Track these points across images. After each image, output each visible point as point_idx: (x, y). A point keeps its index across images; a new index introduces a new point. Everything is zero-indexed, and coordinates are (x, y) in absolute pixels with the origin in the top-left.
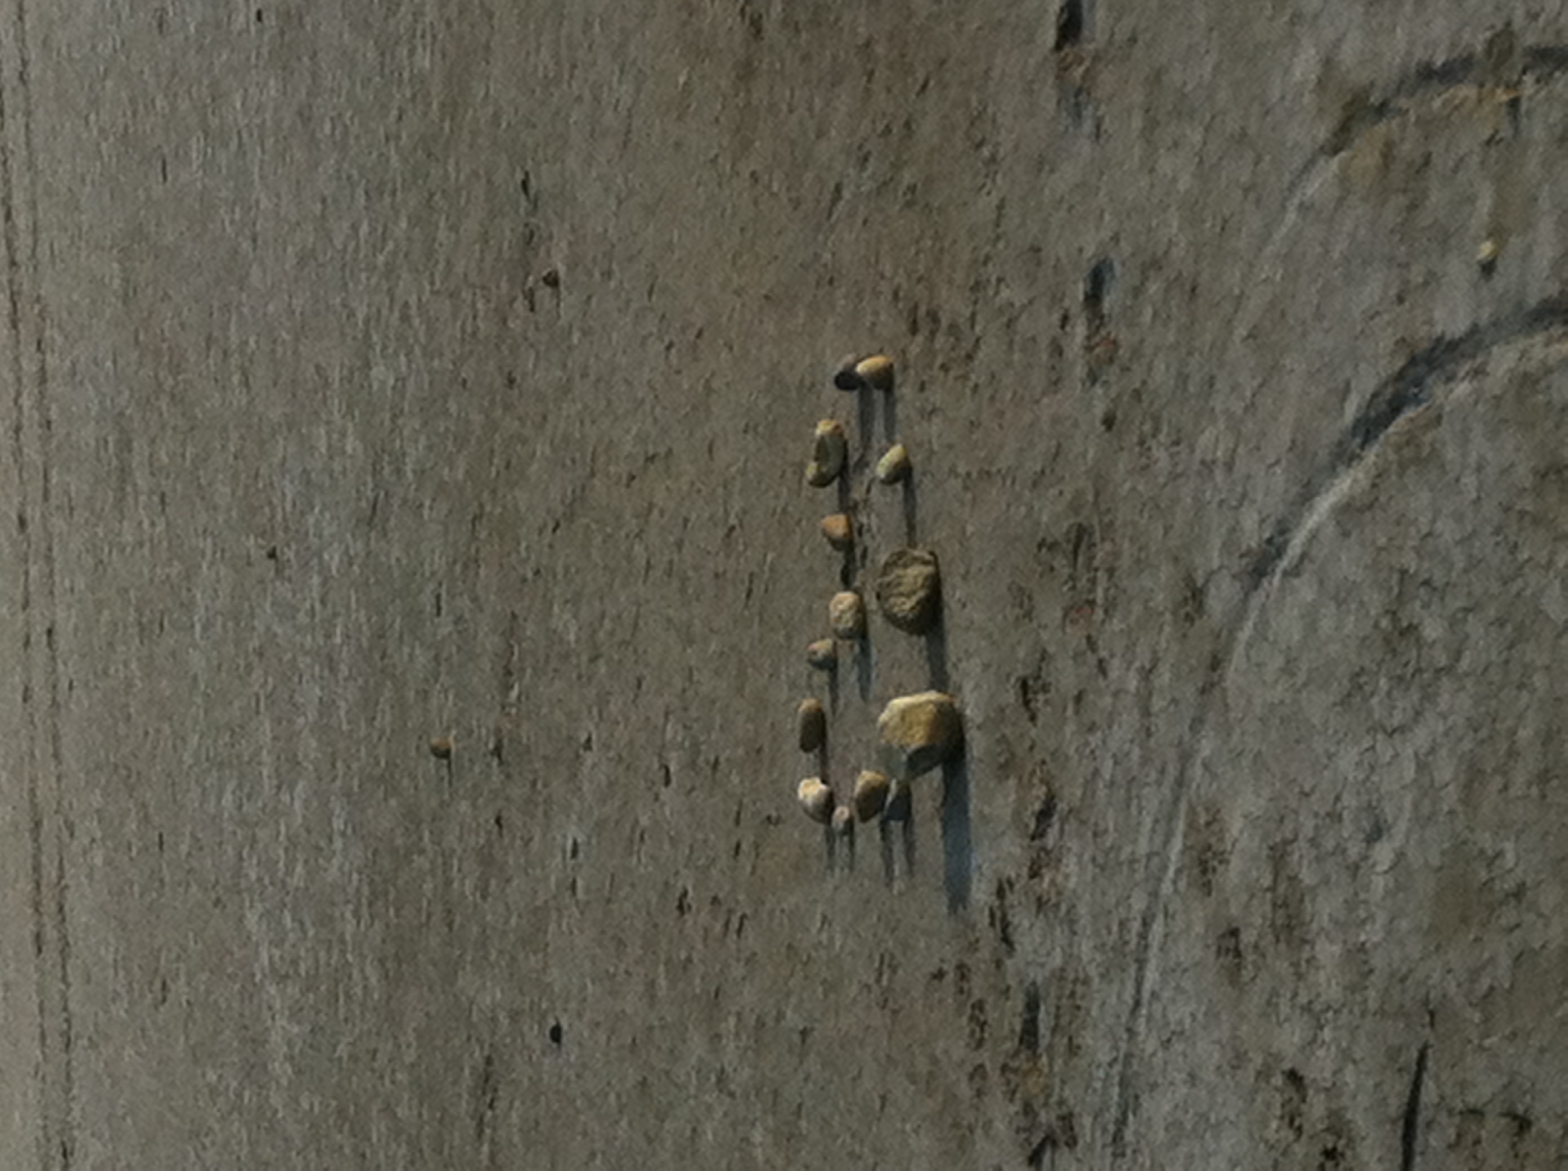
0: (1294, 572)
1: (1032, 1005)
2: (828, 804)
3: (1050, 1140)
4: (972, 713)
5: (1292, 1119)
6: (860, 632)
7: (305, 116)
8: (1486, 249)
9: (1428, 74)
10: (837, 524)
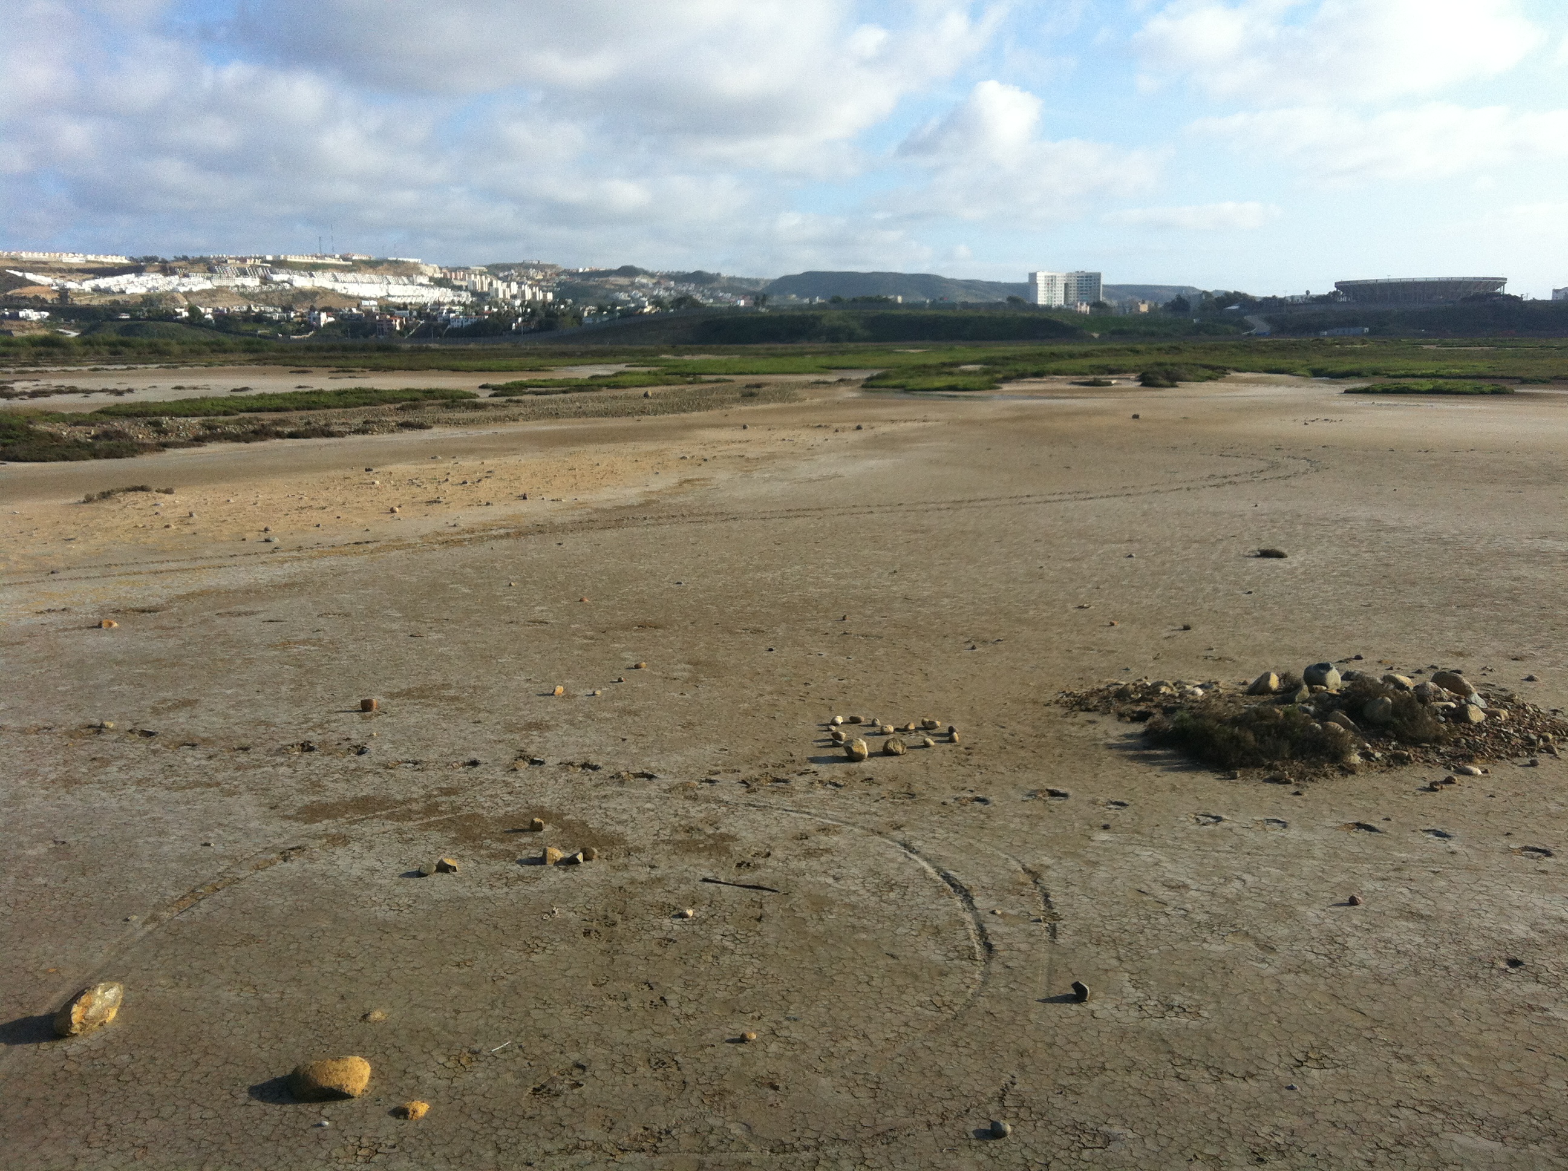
0: (906, 856)
1: (785, 781)
2: (836, 724)
3: (748, 786)
4: (863, 765)
5: (757, 854)
6: (883, 733)
7: (1015, 580)
8: (999, 912)
9: (1047, 896)
10: (912, 727)
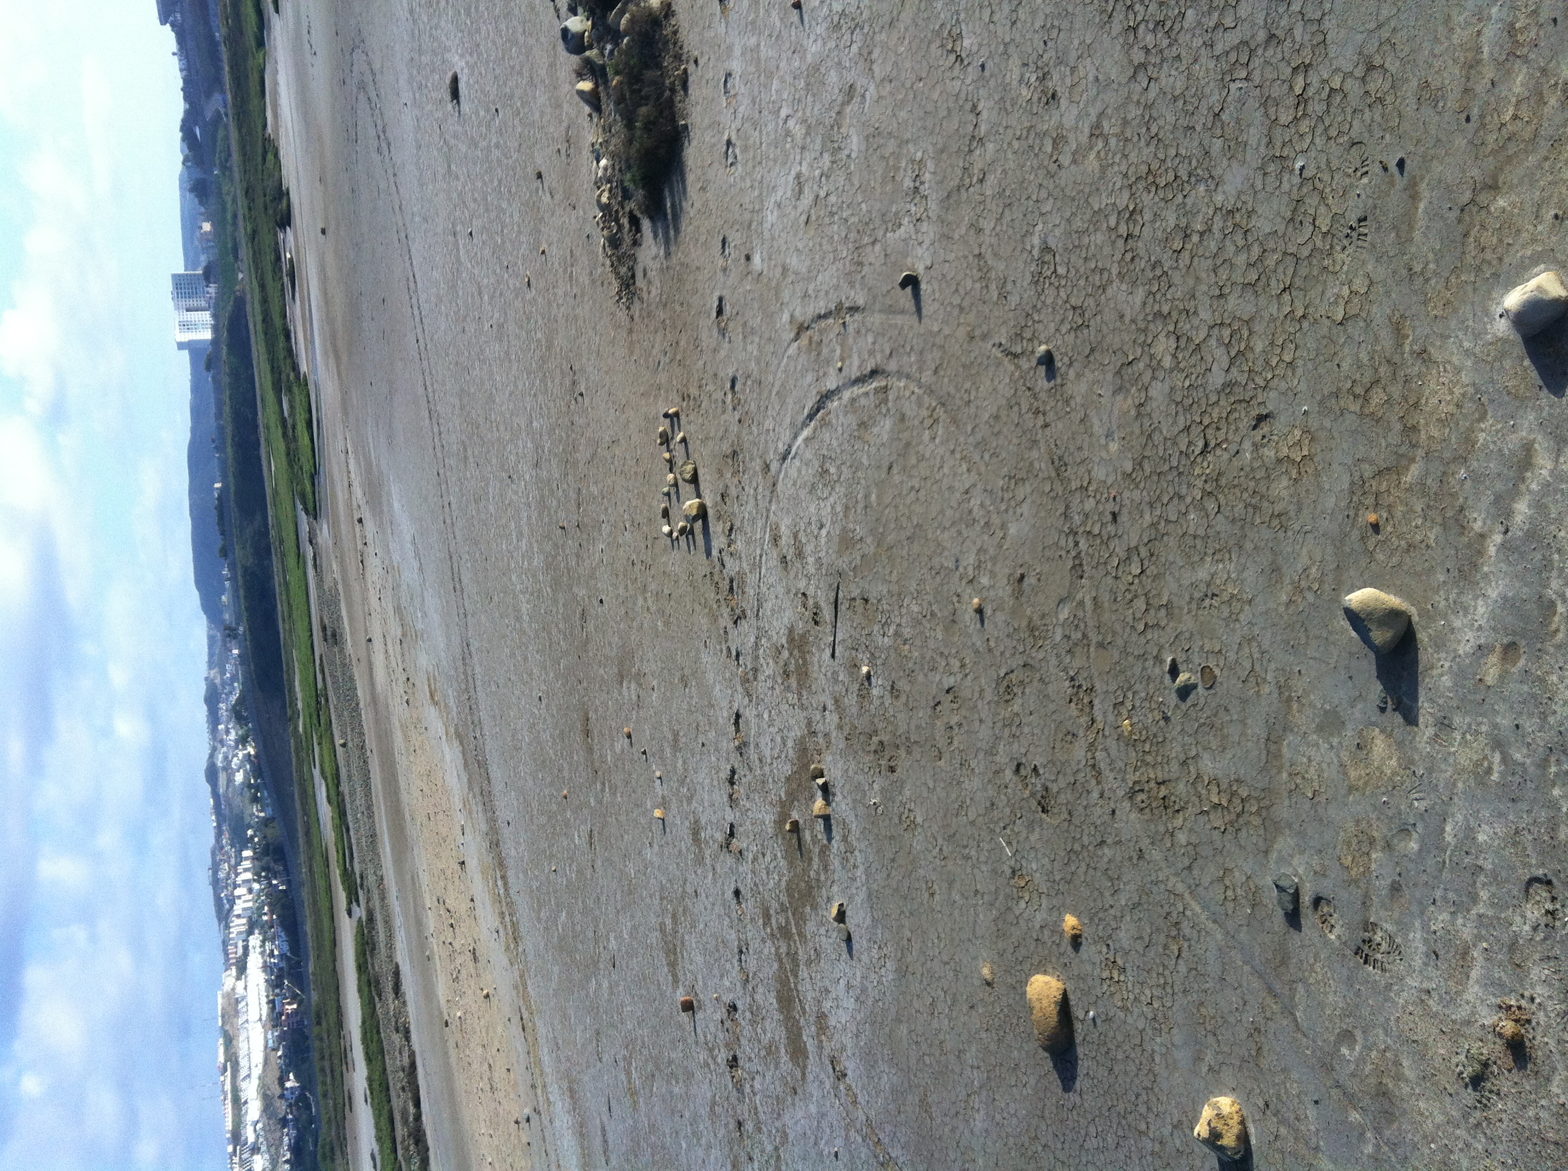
0: (794, 458)
1: (731, 581)
2: (671, 533)
3: (739, 618)
4: (709, 503)
5: (804, 606)
6: (676, 485)
7: (507, 354)
8: (839, 364)
9: (820, 317)
10: (667, 455)
